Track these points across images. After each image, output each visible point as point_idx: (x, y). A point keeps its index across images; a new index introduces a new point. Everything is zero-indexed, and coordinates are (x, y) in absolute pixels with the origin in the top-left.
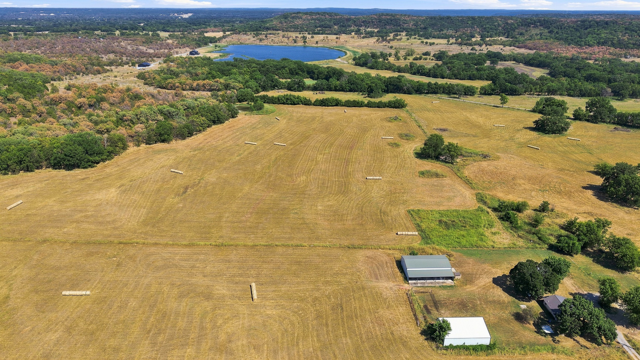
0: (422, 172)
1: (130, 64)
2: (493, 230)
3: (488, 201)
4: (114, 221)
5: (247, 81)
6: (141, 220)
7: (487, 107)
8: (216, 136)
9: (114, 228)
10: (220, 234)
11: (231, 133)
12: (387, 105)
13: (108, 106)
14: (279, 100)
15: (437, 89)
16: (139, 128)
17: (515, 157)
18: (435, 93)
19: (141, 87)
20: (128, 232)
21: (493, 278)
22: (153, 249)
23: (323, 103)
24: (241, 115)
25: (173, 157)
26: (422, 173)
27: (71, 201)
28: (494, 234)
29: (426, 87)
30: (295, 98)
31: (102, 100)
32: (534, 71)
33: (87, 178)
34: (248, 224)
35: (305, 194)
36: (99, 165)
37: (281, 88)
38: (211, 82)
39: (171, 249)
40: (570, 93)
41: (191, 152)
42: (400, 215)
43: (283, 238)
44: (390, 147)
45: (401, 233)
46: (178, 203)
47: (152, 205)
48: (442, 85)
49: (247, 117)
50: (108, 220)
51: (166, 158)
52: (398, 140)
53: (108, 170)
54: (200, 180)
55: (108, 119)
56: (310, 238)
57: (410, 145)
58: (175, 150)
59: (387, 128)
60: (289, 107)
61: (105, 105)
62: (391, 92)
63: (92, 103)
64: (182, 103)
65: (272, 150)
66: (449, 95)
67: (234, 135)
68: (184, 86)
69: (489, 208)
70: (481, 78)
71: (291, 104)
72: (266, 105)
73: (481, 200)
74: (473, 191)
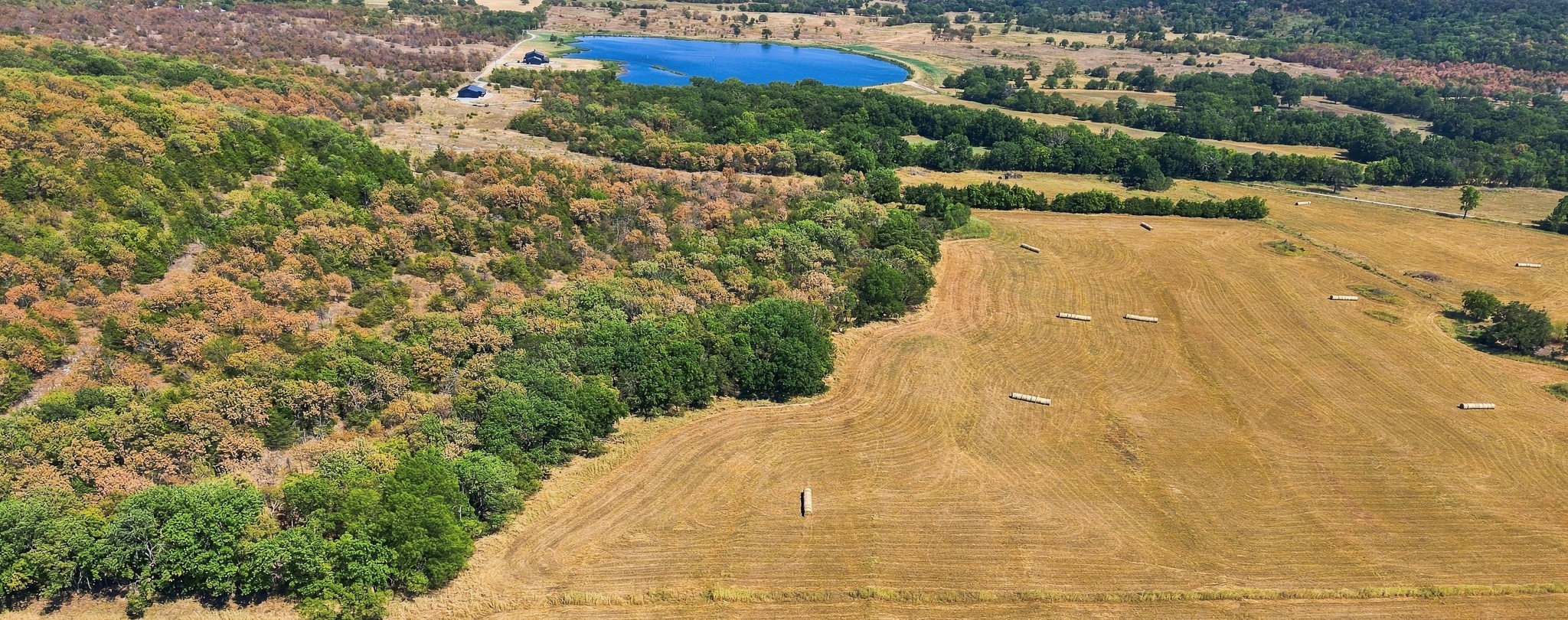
0: (1555, 387)
7: (1425, 215)
12: (1225, 210)
15: (1275, 169)
29: (1251, 165)
30: (1010, 194)
38: (766, 148)
40: (1560, 181)
46: (1161, 484)
48: (1286, 158)
57: (1417, 318)
58: (936, 341)
59: (1304, 273)
71: (999, 208)
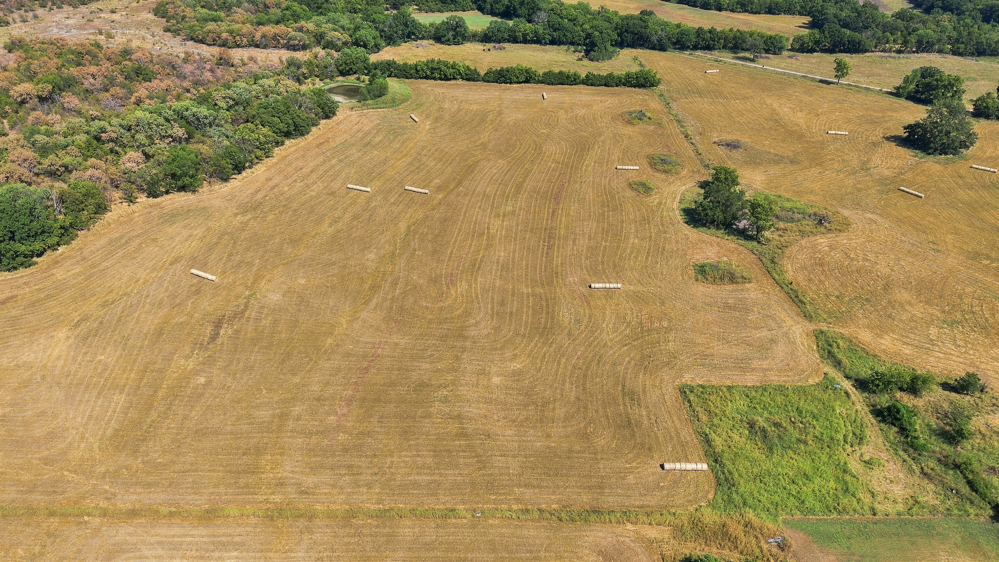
0: (701, 265)
2: (866, 452)
3: (845, 361)
4: (52, 436)
5: (357, 28)
6: (109, 432)
8: (290, 169)
9: (47, 461)
11: (321, 158)
12: (623, 80)
13: (77, 102)
14: (417, 71)
15: (714, 41)
16: (131, 159)
17: (879, 220)
18: (708, 48)
19: (157, 38)
20: (75, 472)
22: (124, 534)
23: (502, 77)
24: (344, 110)
25: (199, 232)
26: (702, 271)
28: (869, 463)
29: (693, 38)
30: (448, 68)
31: (68, 84)
33: (12, 297)
34: (342, 437)
35: (465, 338)
36: (42, 259)
37: (423, 38)
38: (290, 29)
39: (163, 531)
41: (237, 215)
42: (664, 403)
43: (415, 484)
44: (632, 193)
45: (672, 465)
46: (196, 373)
47: (141, 379)
48: (723, 32)
49: (355, 115)
50: (38, 432)
51: (185, 233)
52: (648, 175)
53: (59, 274)
54: (249, 298)
55: (69, 139)
56: (473, 484)
57: (672, 188)
58: (204, 212)
59: (626, 142)
60: (436, 86)
61: (71, 100)
62: (628, 46)
63: (45, 94)
64: (224, 92)
65: (401, 207)
66: (735, 53)
67: (328, 165)
68: (238, 38)
69: (847, 377)
70: (788, 10)
71: (441, 79)
72: (392, 84)
73: (829, 352)
74: (808, 324)
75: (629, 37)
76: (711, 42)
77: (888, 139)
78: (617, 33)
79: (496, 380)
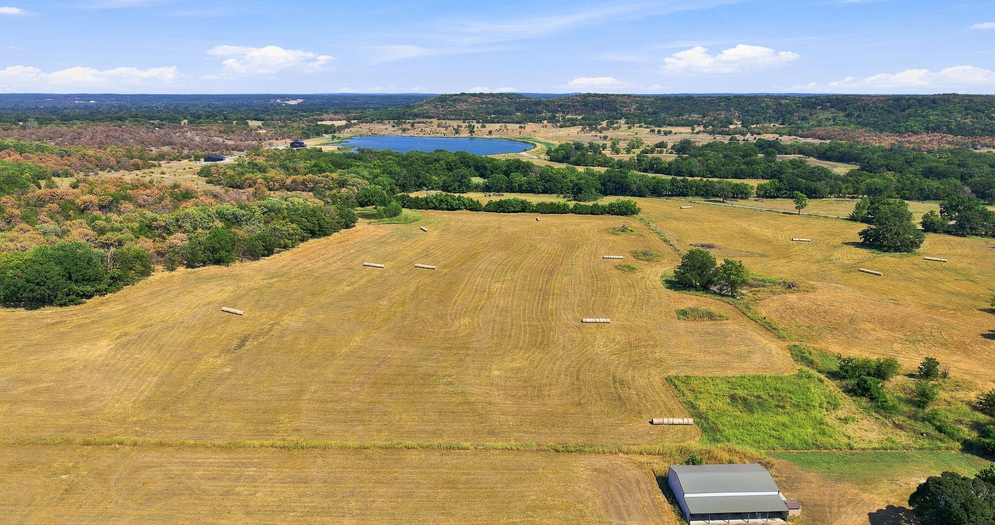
0: (683, 310)
1: (193, 159)
2: (841, 413)
3: (817, 360)
4: (88, 400)
5: (376, 176)
6: (142, 398)
7: (773, 213)
8: (313, 255)
9: (84, 414)
10: (295, 424)
11: (342, 249)
12: (607, 209)
13: (132, 207)
14: (427, 203)
15: (687, 188)
17: (843, 287)
18: (684, 195)
19: (200, 185)
20: (109, 421)
21: (869, 514)
22: (151, 456)
23: (500, 208)
24: (361, 225)
25: (231, 288)
26: (684, 313)
27: (14, 364)
28: (845, 420)
29: (668, 187)
30: (454, 200)
31: (125, 198)
32: (836, 167)
33: (62, 321)
34: (354, 404)
35: (468, 349)
36: (90, 300)
37: (432, 188)
38: (318, 177)
39: (188, 455)
40: (905, 194)
41: (264, 279)
42: (652, 386)
43: (422, 431)
44: (618, 271)
45: (660, 420)
46: (223, 365)
47: (173, 369)
48: (694, 181)
49: (371, 227)
50: (77, 397)
51: (218, 289)
52: (632, 262)
53: (104, 310)
54: (273, 325)
55: (125, 225)
56: (476, 431)
57: (654, 269)
58: (236, 277)
59: (611, 244)
60: (443, 214)
61: (127, 206)
62: (612, 193)
63: (106, 202)
64: (260, 202)
65: (411, 276)
66: (707, 198)
67: (347, 253)
68: (271, 183)
69: (820, 372)
70: (753, 176)
71: (448, 209)
72: (406, 212)
73: (802, 357)
74: (782, 343)
75: (611, 186)
76: (685, 190)
77: (846, 244)
78: (601, 183)
79: (496, 373)
